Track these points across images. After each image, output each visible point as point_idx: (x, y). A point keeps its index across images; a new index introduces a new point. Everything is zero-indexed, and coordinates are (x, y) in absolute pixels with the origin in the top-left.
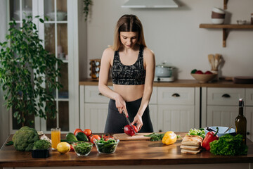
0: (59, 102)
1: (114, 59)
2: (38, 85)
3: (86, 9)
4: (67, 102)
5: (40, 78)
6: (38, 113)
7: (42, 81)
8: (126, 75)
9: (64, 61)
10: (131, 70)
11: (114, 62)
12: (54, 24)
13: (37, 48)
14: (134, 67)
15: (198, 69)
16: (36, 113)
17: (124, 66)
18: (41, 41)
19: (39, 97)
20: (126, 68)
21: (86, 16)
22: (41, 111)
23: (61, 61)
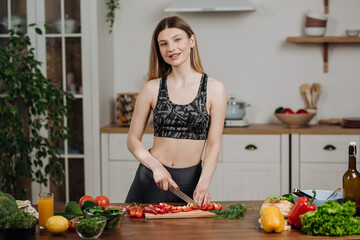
0: (69, 159)
1: (159, 96)
2: (34, 131)
3: (111, 15)
4: (82, 160)
5: (38, 121)
6: (34, 176)
7: (41, 126)
8: (177, 120)
9: (77, 96)
10: (186, 112)
11: (159, 100)
12: (60, 38)
13: (32, 75)
14: (190, 108)
15: (285, 107)
16: (31, 176)
17: (174, 106)
18: (40, 63)
19: (35, 150)
20: (177, 108)
21: (111, 26)
22: (38, 174)
23: (71, 95)
